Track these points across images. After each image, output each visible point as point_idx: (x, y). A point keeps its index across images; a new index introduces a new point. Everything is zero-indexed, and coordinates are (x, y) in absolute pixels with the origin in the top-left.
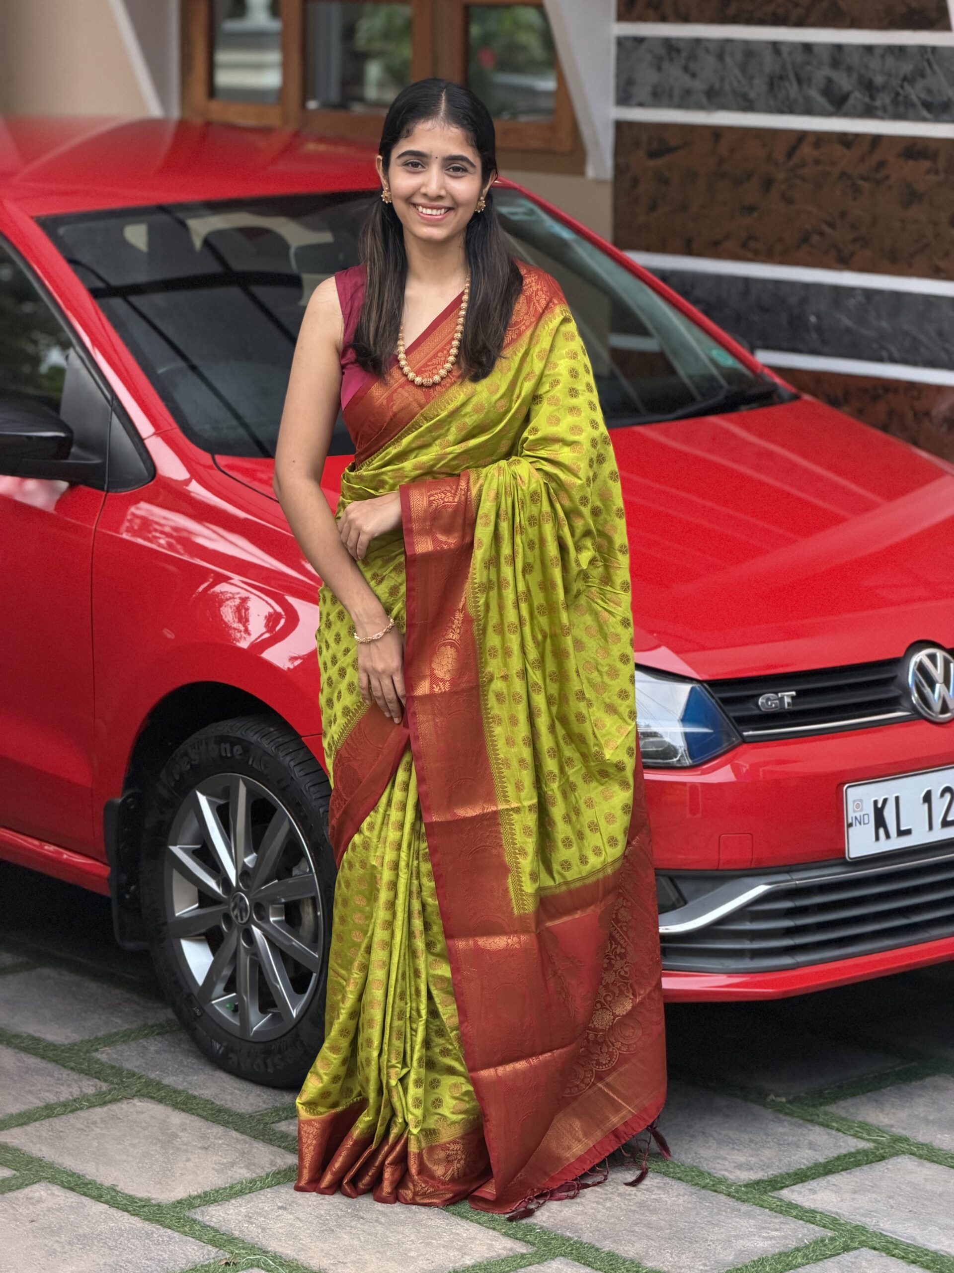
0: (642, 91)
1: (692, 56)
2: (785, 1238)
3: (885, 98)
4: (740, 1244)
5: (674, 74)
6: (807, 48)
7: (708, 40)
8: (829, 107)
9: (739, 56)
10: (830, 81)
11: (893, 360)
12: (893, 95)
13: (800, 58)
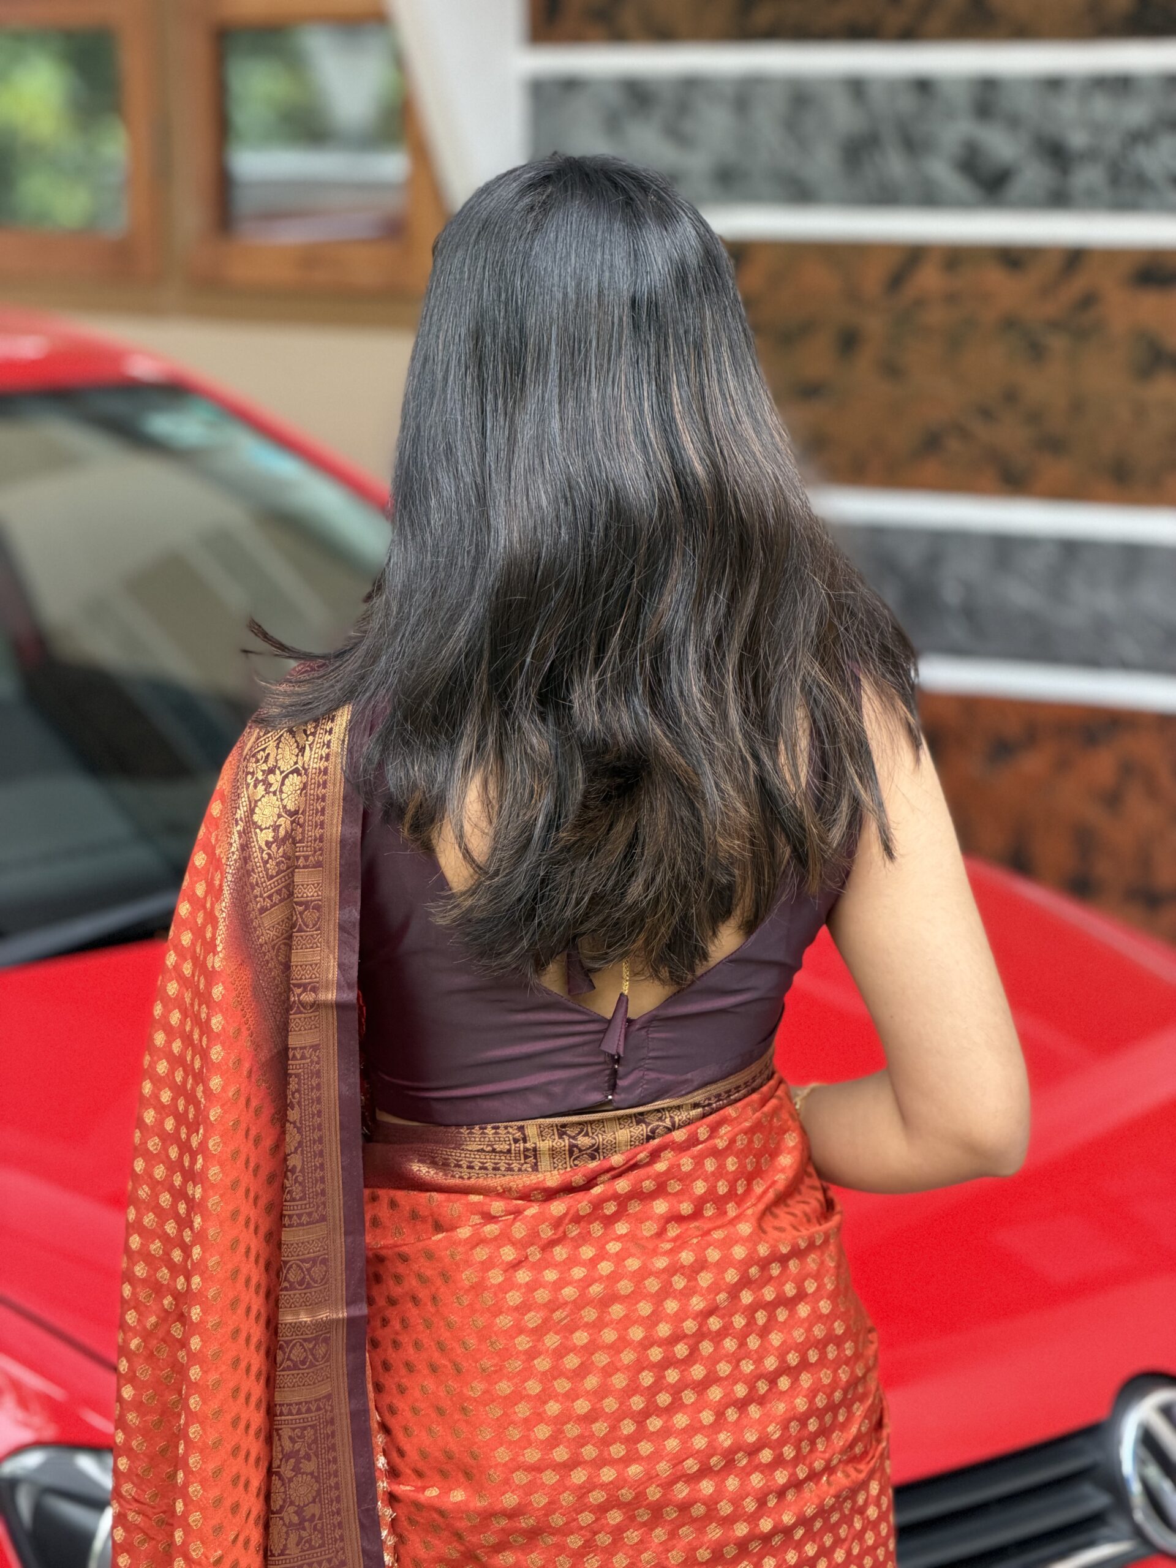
1: (683, 108)
6: (923, 86)
7: (715, 78)
8: (973, 194)
9: (780, 107)
10: (973, 144)
11: (1125, 665)
12: (1108, 169)
13: (906, 103)
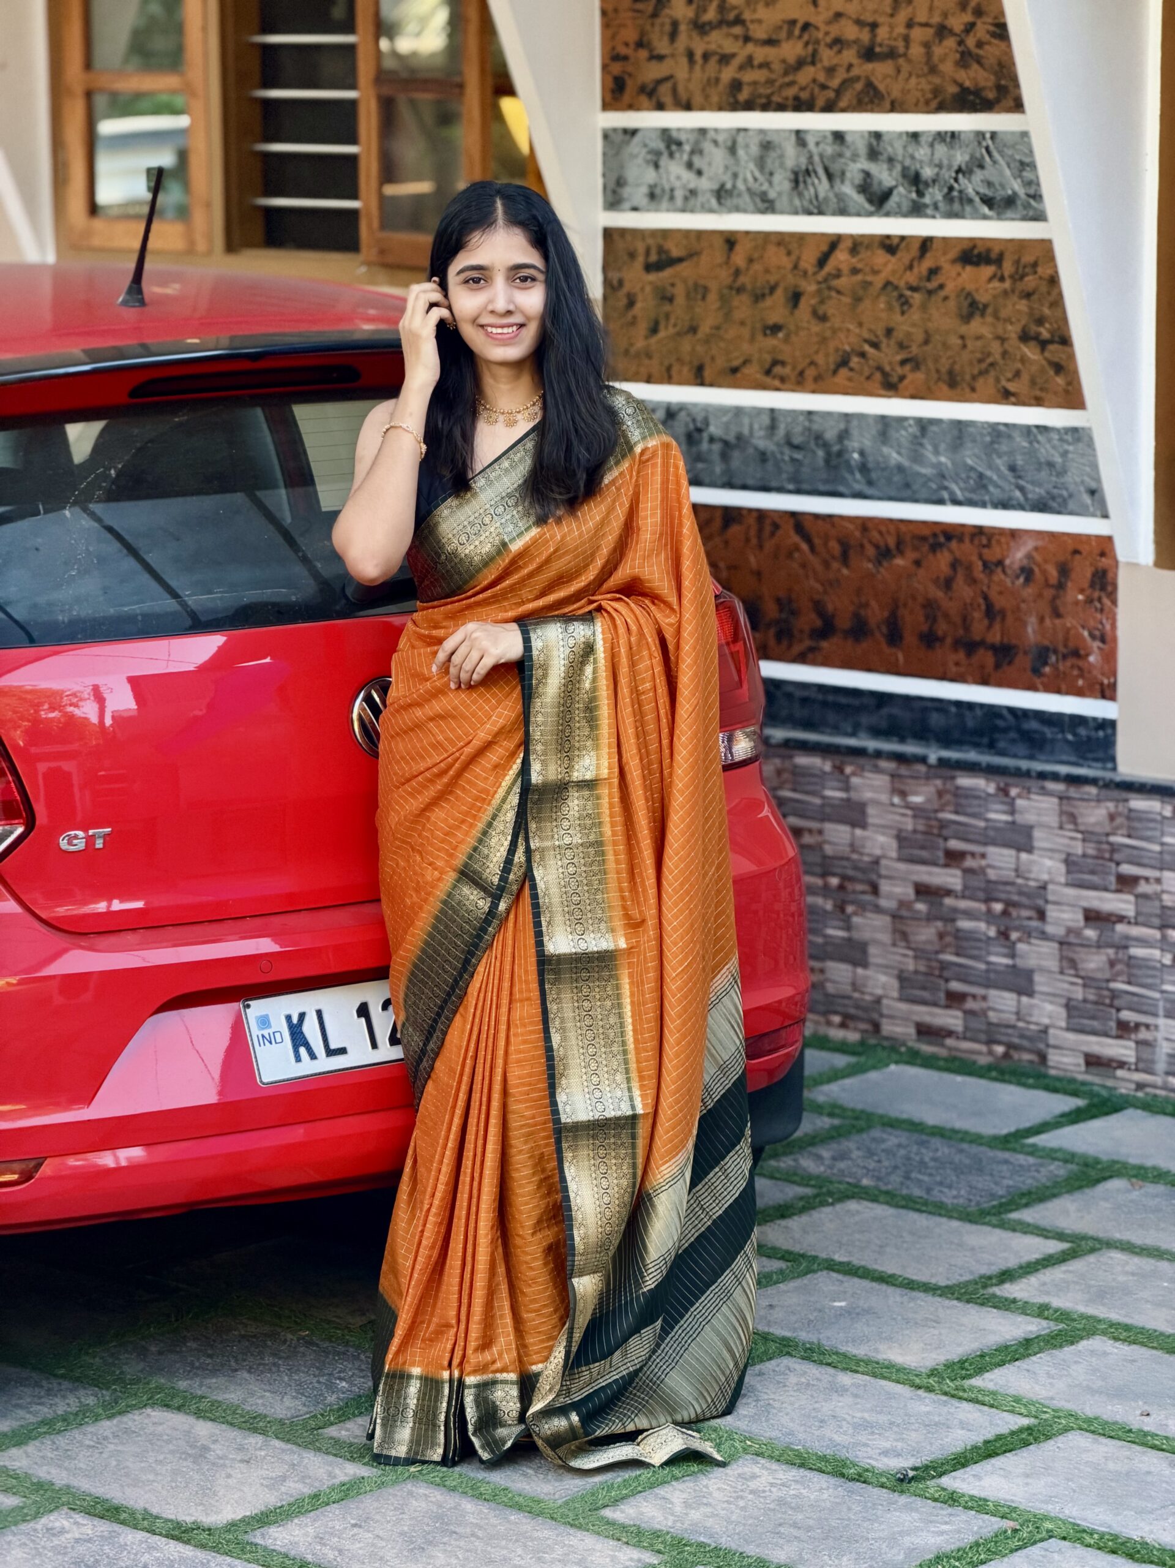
0: (637, 193)
1: (697, 151)
2: (959, 1532)
3: (934, 194)
4: (907, 1541)
5: (675, 172)
6: (839, 137)
7: (716, 130)
8: (868, 207)
9: (755, 149)
10: (867, 174)
11: (956, 502)
12: (945, 190)
13: (829, 149)
